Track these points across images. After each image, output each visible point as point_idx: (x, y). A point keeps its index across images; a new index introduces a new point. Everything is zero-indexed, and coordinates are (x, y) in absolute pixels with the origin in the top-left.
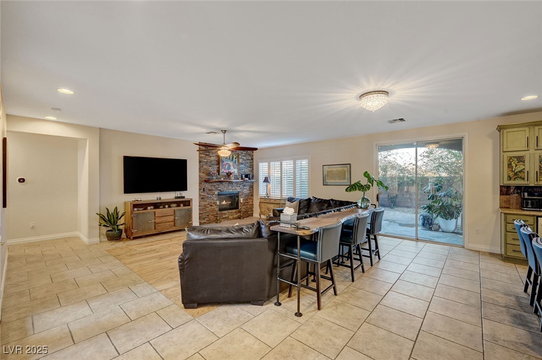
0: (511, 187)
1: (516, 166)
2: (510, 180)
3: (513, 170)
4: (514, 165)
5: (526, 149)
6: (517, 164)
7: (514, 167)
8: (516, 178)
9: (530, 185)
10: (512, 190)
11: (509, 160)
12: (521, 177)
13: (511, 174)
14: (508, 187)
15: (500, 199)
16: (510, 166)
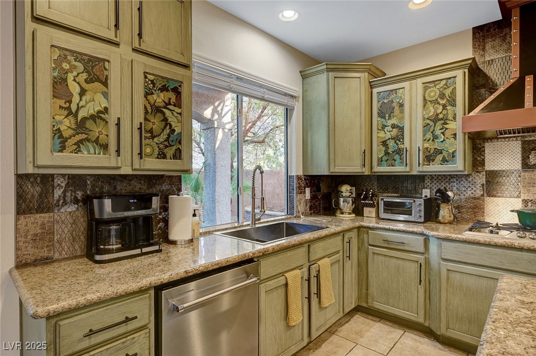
0: (57, 181)
1: (83, 92)
2: (62, 149)
3: (74, 108)
4: (75, 89)
5: (110, 35)
6: (86, 86)
7: (76, 98)
8: (81, 142)
9: (123, 172)
10: (58, 193)
11: (58, 62)
12: (97, 141)
13: (66, 125)
14: (46, 180)
15: (17, 230)
16: (59, 85)
